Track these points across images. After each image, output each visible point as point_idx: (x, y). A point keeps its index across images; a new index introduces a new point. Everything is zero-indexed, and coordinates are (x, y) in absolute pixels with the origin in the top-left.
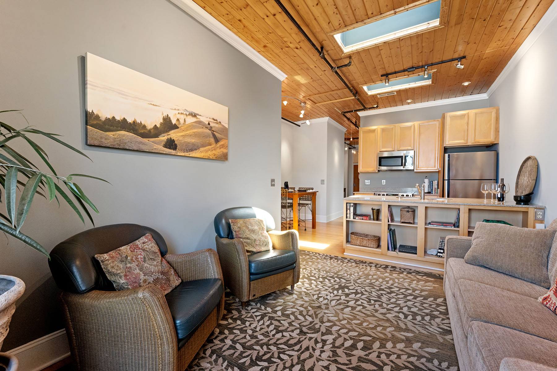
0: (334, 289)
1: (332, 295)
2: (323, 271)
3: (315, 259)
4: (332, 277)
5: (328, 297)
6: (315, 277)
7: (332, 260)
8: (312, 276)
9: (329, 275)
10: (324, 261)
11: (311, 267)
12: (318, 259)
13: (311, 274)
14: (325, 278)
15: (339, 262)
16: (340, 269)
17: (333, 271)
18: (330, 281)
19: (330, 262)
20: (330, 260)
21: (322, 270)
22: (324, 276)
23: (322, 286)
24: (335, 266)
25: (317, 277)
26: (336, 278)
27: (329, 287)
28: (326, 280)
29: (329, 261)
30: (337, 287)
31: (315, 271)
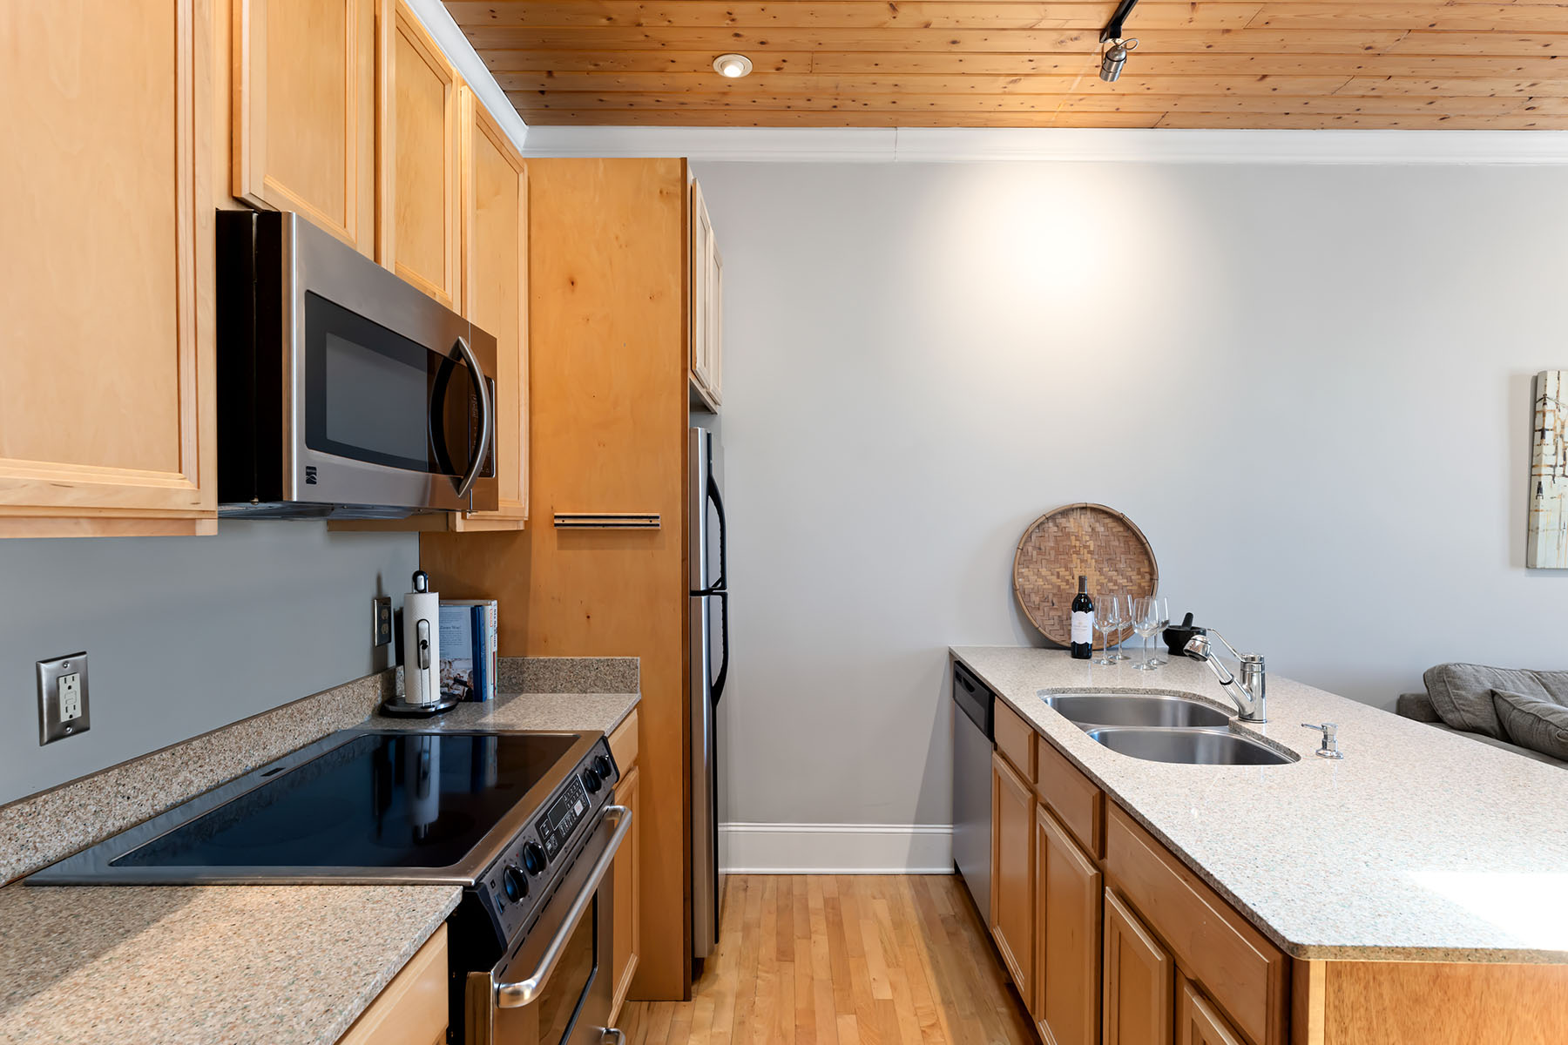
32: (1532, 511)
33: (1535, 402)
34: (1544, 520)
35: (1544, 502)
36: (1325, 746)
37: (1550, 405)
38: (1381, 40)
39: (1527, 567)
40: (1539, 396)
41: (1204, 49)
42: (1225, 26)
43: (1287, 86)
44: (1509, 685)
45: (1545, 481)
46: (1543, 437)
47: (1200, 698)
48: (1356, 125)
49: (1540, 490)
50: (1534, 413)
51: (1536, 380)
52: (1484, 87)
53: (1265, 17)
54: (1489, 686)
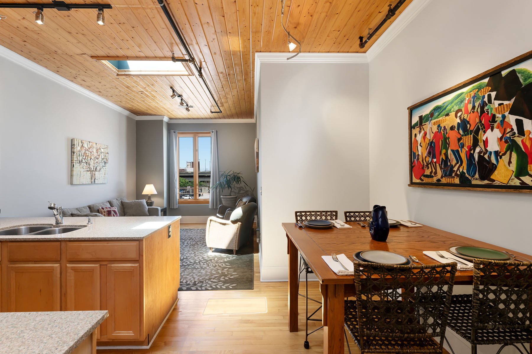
0: (186, 258)
1: (187, 256)
2: (198, 268)
3: (212, 278)
4: (188, 265)
5: (189, 254)
6: (202, 262)
7: (193, 282)
8: (205, 262)
9: (192, 266)
10: (202, 279)
11: (210, 269)
12: (210, 279)
13: (207, 263)
14: (194, 263)
15: (184, 281)
16: (183, 273)
17: (189, 270)
18: (190, 262)
19: (194, 279)
20: (195, 282)
21: (199, 268)
22: (196, 264)
23: (195, 258)
24: (188, 275)
25: (200, 262)
26: (186, 264)
27: (190, 259)
28: (193, 262)
29: (196, 279)
30: (185, 260)
31: (205, 267)
32: (72, 171)
33: (72, 145)
34: (75, 173)
35: (74, 169)
36: (89, 222)
37: (75, 147)
38: (59, 52)
39: (71, 184)
40: (73, 144)
41: (16, 27)
42: (27, 27)
43: (29, 46)
45: (75, 164)
46: (74, 154)
49: (73, 166)
50: (72, 148)
51: (72, 140)
53: (39, 32)
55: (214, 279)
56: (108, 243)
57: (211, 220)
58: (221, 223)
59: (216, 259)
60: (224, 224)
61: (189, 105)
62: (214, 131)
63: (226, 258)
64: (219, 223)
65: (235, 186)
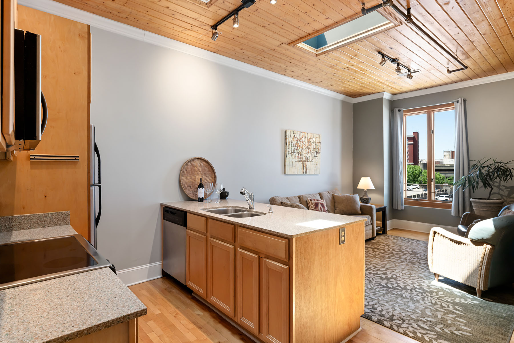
0: (395, 279)
1: (398, 275)
2: (406, 298)
3: (421, 320)
4: (394, 289)
5: (401, 274)
6: (416, 291)
7: (390, 314)
8: (420, 292)
9: (399, 291)
10: (404, 315)
11: (425, 305)
12: (416, 321)
13: (423, 295)
14: (403, 289)
15: (379, 309)
16: (383, 297)
17: (392, 296)
18: (398, 285)
19: (393, 311)
20: (393, 315)
21: (408, 298)
22: (405, 291)
23: (407, 282)
24: (387, 302)
25: (413, 290)
26: (391, 287)
27: (400, 280)
28: (403, 287)
29: (396, 313)
30: (392, 280)
31: (418, 300)
32: (285, 161)
33: (285, 137)
34: (287, 163)
35: (287, 159)
36: (270, 211)
37: (288, 138)
38: (265, 49)
39: (284, 174)
40: (286, 135)
41: (232, 39)
42: (238, 35)
43: (246, 53)
44: (284, 200)
45: (287, 154)
46: (287, 145)
47: (236, 207)
48: (256, 65)
49: (286, 156)
50: (285, 139)
51: (285, 131)
52: (279, 64)
53: (246, 36)
54: (281, 201)
55: (424, 322)
56: (264, 235)
57: (435, 233)
58: (452, 240)
59: (440, 293)
60: (459, 243)
61: (412, 70)
62: (459, 100)
63: (460, 297)
64: (449, 239)
65: (501, 184)
